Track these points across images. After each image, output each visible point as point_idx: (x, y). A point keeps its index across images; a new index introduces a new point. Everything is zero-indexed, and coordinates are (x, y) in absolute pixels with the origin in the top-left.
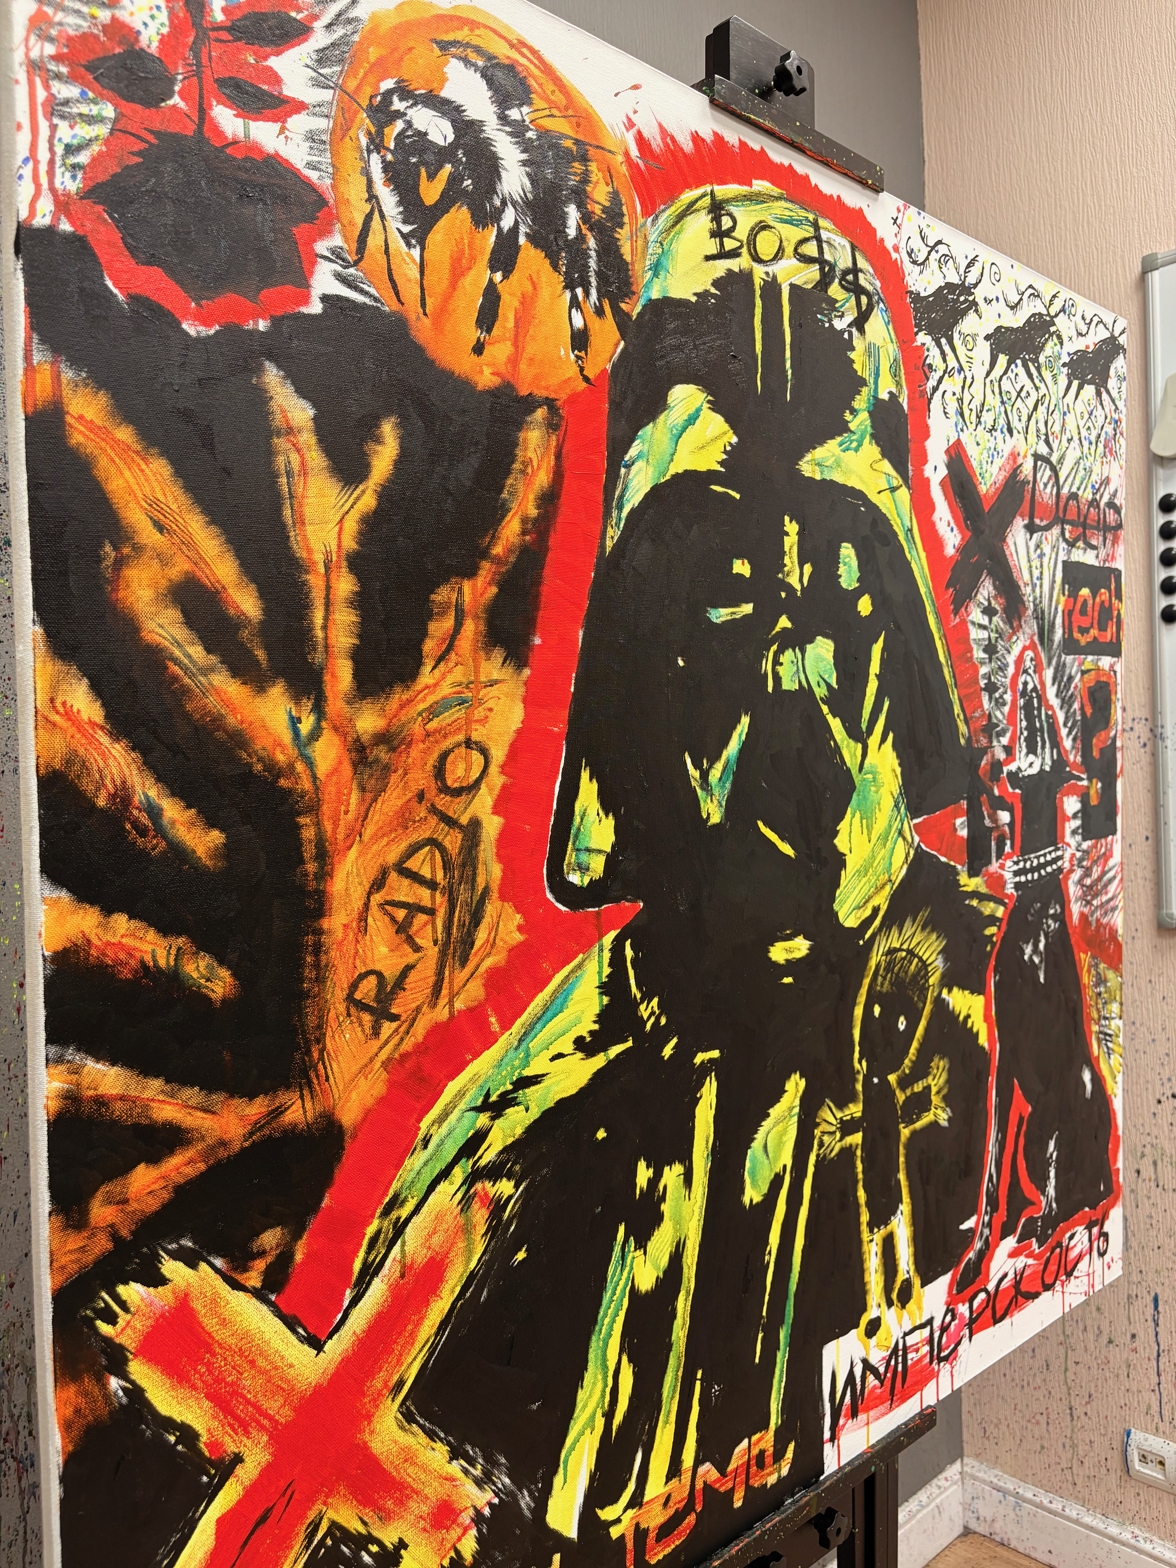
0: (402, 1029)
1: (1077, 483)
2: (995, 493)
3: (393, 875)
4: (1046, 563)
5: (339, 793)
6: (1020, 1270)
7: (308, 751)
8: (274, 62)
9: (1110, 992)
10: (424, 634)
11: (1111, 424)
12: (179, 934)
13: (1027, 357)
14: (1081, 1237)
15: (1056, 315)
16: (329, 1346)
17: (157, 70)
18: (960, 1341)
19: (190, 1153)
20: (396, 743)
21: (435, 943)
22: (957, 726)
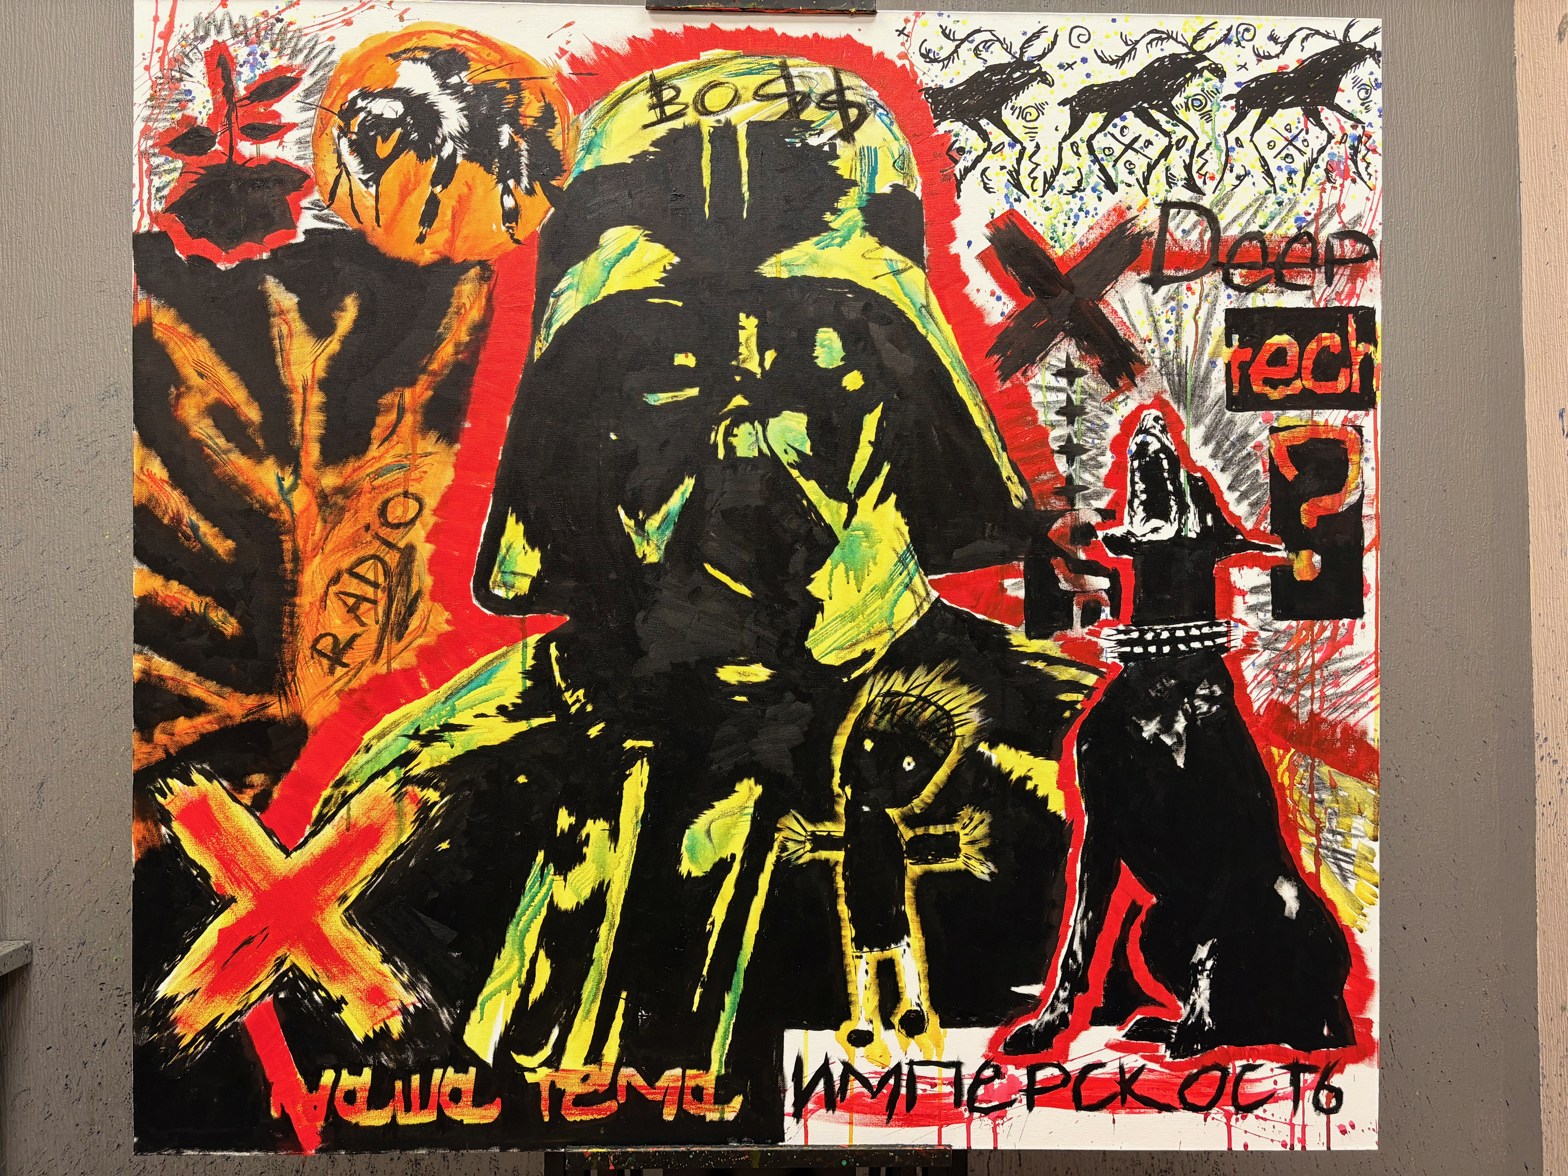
0: (351, 673)
1: (1261, 220)
2: (1081, 253)
3: (346, 576)
4: (1187, 315)
5: (308, 523)
6: (1131, 1068)
7: (289, 497)
8: (276, 107)
9: (1347, 804)
10: (373, 424)
11: (1340, 143)
12: (207, 595)
13: (1146, 105)
14: (1270, 1074)
15: (1209, 48)
16: (294, 855)
17: (207, 134)
18: (1011, 1103)
19: (210, 717)
20: (349, 493)
21: (377, 622)
22: (1007, 488)
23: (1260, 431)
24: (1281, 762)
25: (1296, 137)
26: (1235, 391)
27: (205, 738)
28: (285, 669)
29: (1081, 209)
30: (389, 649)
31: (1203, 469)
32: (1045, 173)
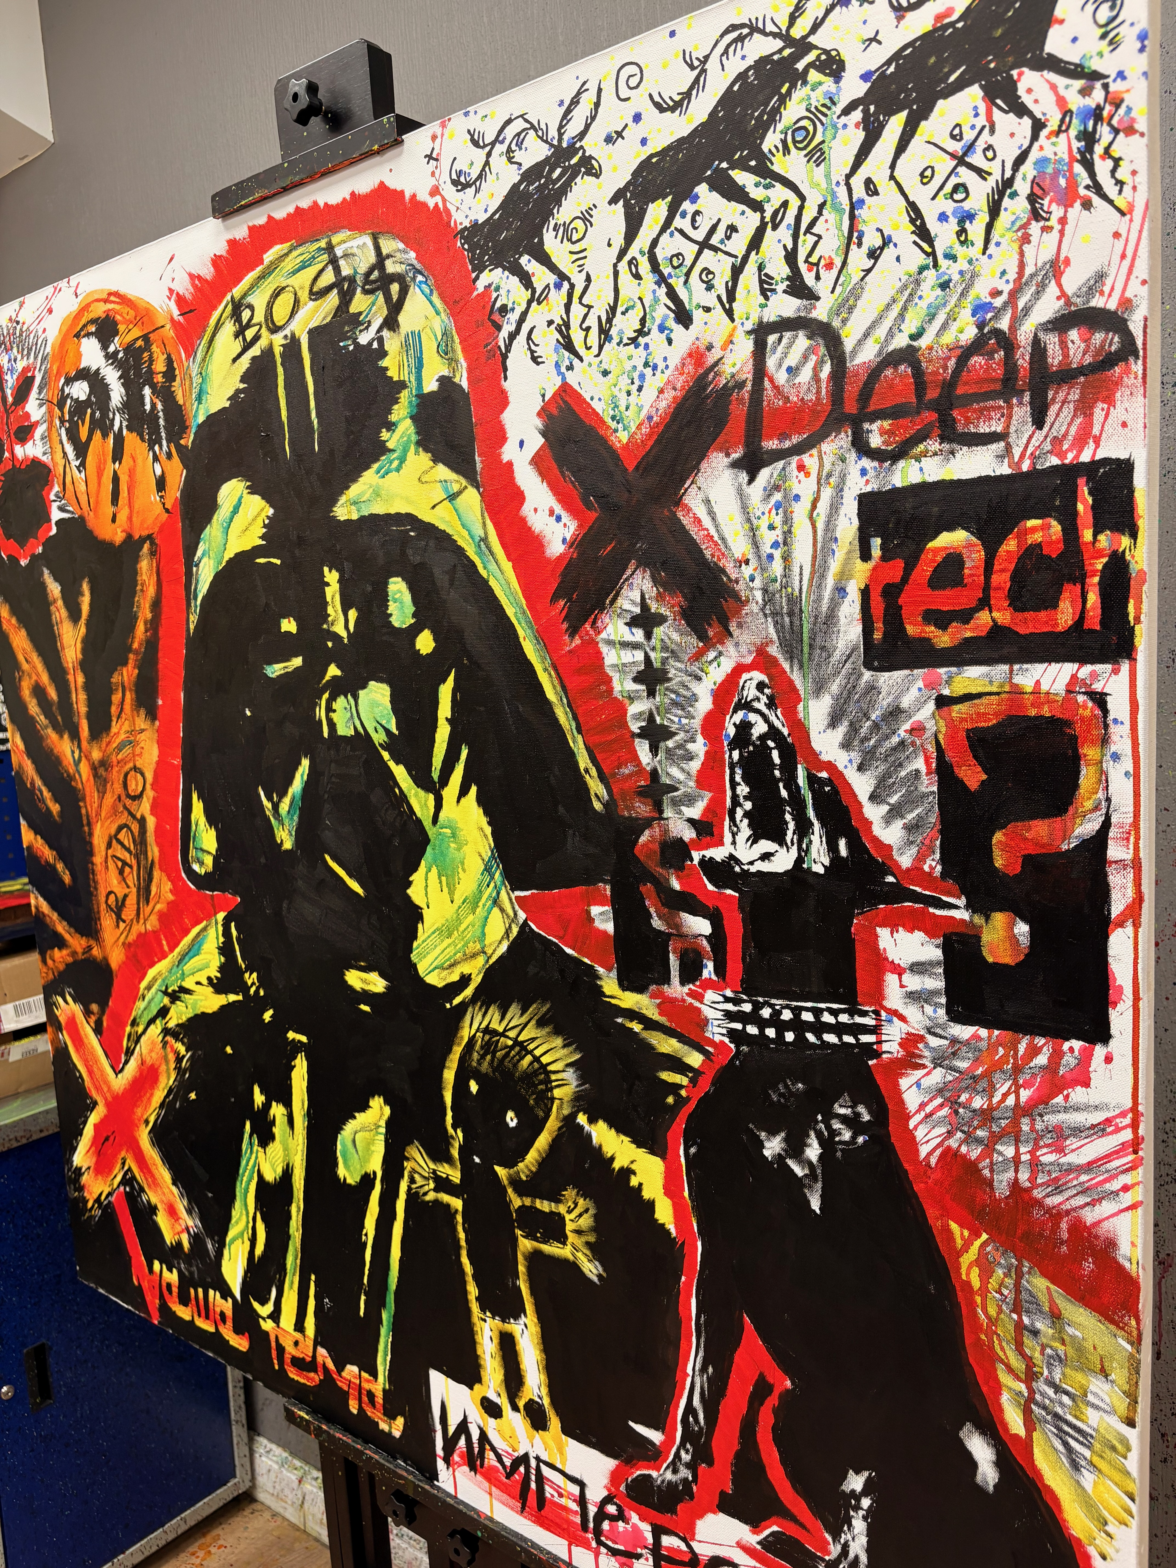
1: (911, 323)
2: (650, 435)
4: (800, 510)
10: (110, 703)
11: (1058, 133)
12: (54, 850)
13: (724, 165)
15: (815, 27)
18: (636, 1557)
20: (107, 766)
21: (135, 886)
22: (585, 783)
23: (920, 704)
24: (966, 1248)
25: (971, 147)
26: (877, 636)
27: (68, 968)
28: (96, 919)
29: (646, 364)
30: (143, 911)
31: (830, 766)
32: (599, 317)
